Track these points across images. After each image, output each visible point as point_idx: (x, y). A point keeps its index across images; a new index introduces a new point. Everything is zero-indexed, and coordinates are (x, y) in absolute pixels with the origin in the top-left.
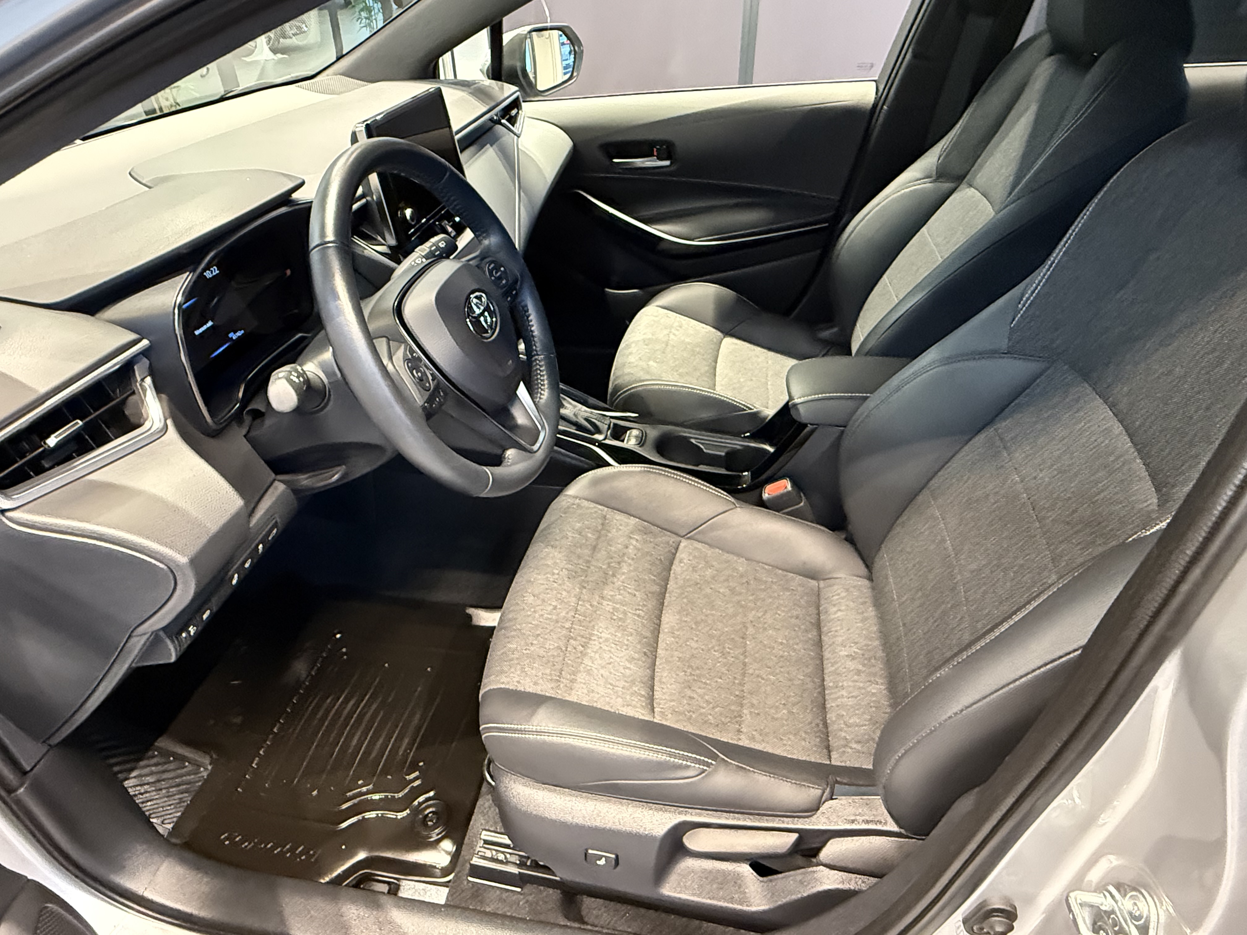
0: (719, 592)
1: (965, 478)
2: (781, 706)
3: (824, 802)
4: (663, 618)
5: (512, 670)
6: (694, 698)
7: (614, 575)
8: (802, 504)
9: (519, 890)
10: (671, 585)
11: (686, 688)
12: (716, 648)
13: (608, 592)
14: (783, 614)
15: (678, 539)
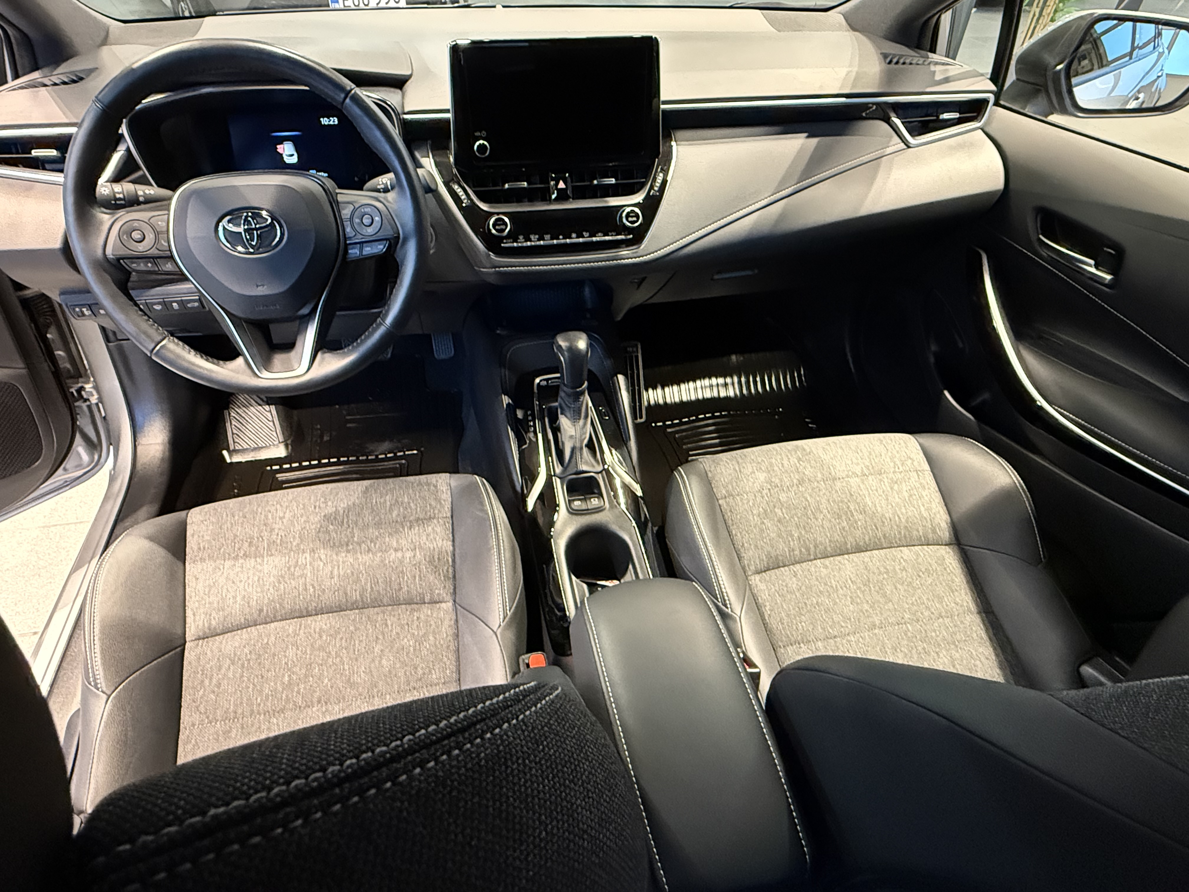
0: (381, 660)
6: (220, 670)
11: (231, 658)
12: (293, 676)
15: (449, 598)
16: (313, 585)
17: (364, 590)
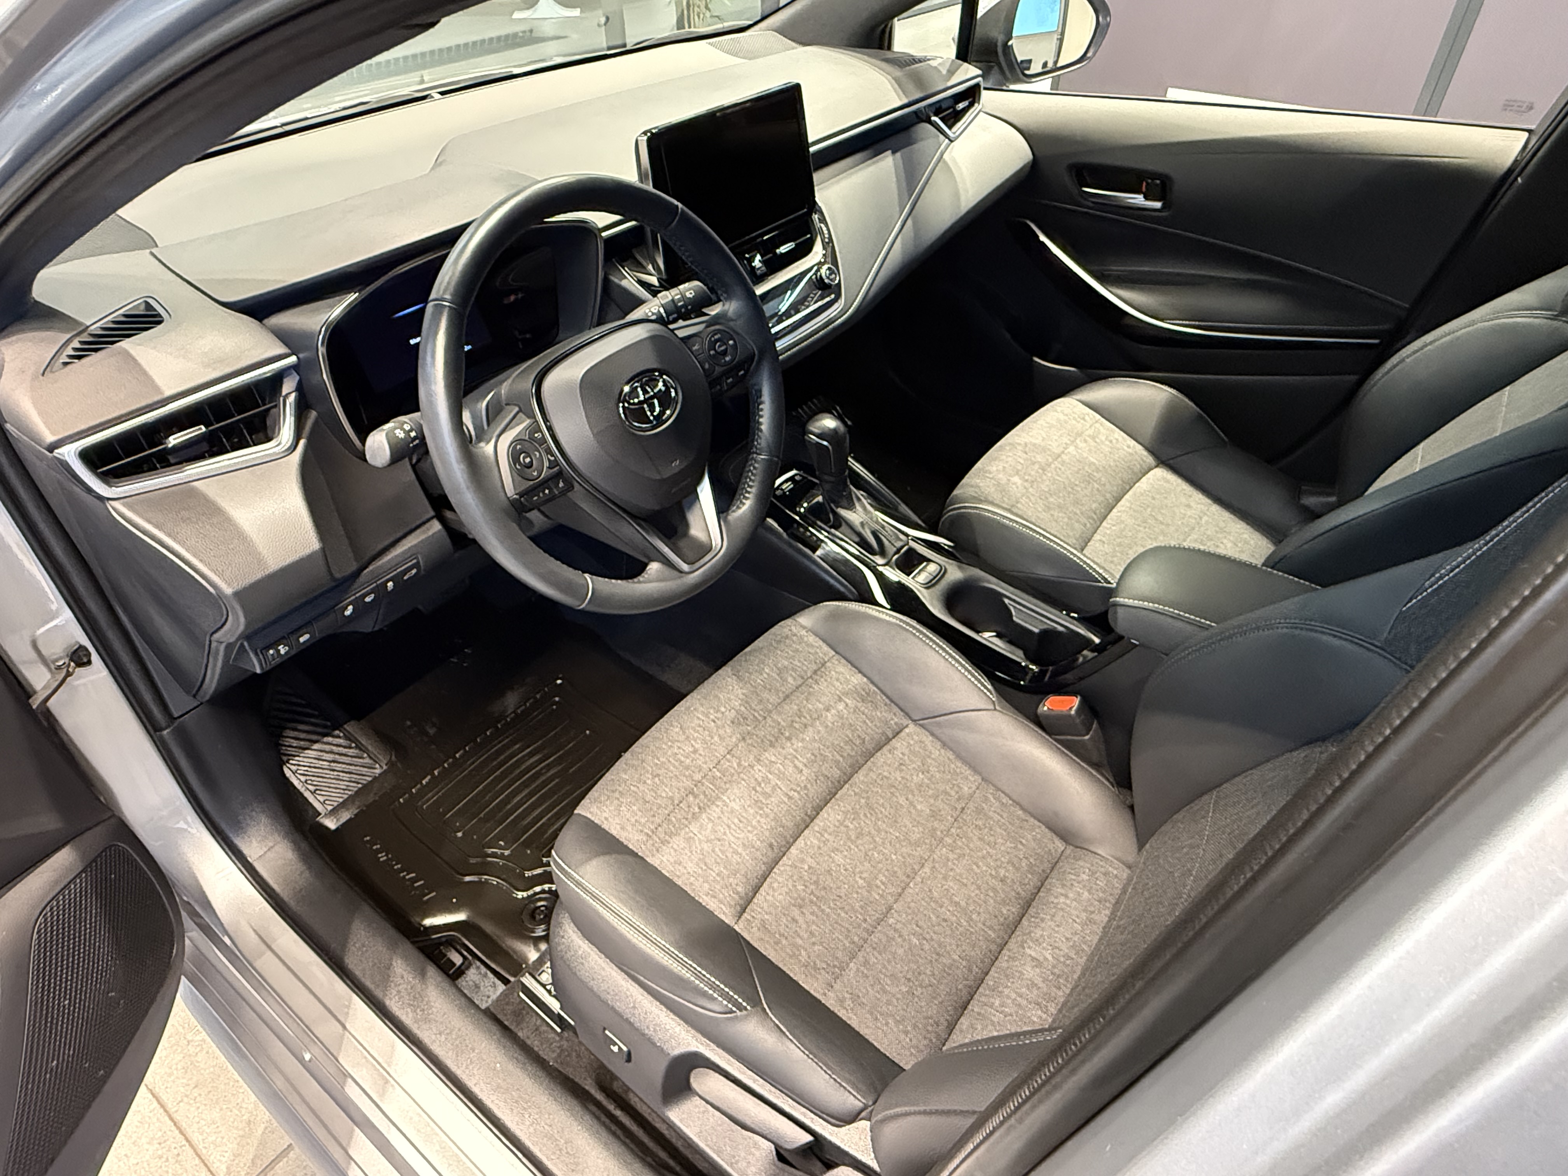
0: (915, 807)
1: (1255, 801)
2: (903, 979)
3: (861, 1119)
4: (824, 814)
5: (608, 803)
6: (797, 922)
7: (789, 739)
8: (1087, 737)
9: (559, 1030)
10: (860, 776)
11: (794, 905)
12: (864, 875)
13: (770, 755)
14: (984, 868)
15: (906, 721)
16: (791, 789)
17: (837, 762)
